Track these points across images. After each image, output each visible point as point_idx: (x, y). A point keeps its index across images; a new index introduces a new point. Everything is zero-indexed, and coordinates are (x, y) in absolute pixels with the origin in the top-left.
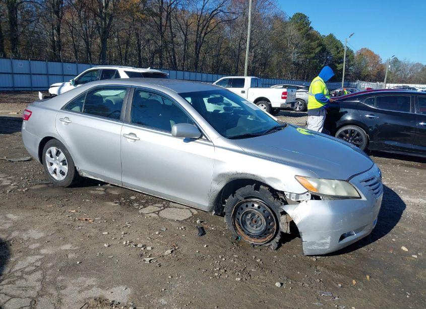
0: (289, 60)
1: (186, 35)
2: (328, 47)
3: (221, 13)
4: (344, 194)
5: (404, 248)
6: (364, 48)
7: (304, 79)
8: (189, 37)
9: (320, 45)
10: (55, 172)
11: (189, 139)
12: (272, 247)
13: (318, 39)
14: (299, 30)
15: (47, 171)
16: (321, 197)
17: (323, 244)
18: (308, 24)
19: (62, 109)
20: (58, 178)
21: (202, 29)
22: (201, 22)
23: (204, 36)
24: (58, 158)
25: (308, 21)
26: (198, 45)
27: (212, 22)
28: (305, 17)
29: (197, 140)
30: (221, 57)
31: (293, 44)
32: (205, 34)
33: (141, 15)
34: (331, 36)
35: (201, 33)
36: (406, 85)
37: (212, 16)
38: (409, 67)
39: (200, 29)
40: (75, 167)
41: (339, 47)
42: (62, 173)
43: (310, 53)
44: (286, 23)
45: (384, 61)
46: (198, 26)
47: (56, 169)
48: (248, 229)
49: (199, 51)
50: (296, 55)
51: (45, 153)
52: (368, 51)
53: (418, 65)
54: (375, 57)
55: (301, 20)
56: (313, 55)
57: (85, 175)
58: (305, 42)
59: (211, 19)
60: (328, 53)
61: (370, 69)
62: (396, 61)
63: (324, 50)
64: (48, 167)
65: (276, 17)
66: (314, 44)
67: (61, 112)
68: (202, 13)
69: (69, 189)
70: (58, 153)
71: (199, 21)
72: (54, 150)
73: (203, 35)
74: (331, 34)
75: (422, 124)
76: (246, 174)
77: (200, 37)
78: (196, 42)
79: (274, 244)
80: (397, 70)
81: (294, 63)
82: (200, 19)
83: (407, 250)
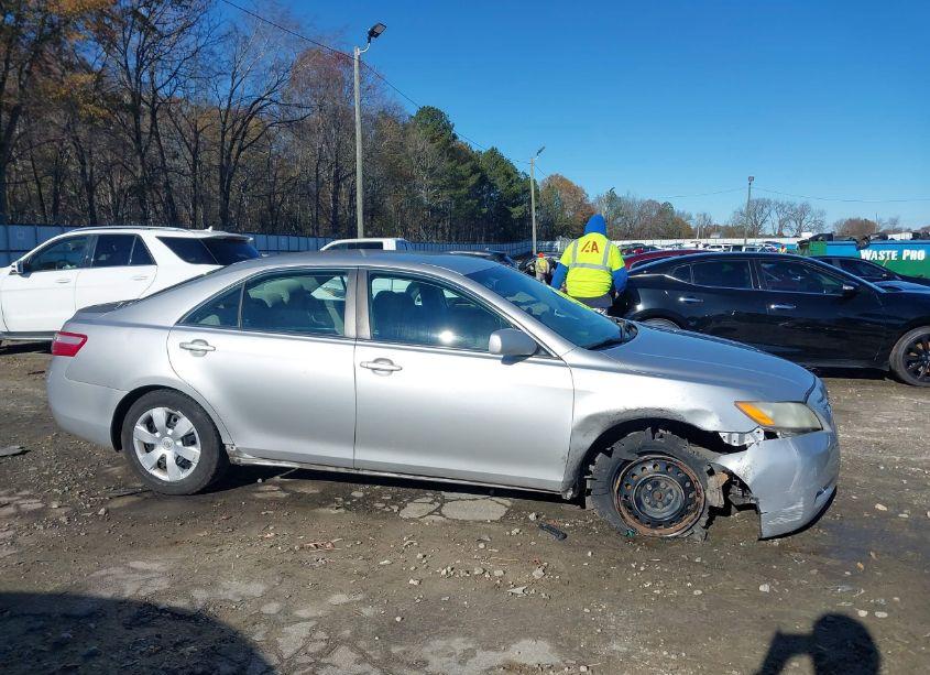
0: (420, 201)
1: (195, 153)
2: (490, 175)
3: (273, 105)
4: (807, 424)
5: (880, 507)
6: (554, 174)
7: (450, 239)
8: (203, 156)
9: (475, 170)
10: (161, 465)
11: (511, 357)
12: (696, 537)
13: (470, 158)
14: (433, 140)
15: (136, 467)
16: (778, 434)
17: (793, 512)
18: (448, 127)
19: (178, 322)
20: (173, 475)
21: (233, 140)
22: (228, 125)
23: (238, 154)
24: (170, 432)
25: (448, 122)
26: (226, 173)
27: (253, 122)
28: (441, 114)
29: (530, 359)
30: (279, 198)
31: (424, 169)
32: (241, 149)
33: (98, 110)
34: (493, 152)
35: (231, 148)
36: (636, 242)
37: (252, 113)
38: (637, 208)
39: (229, 137)
40: (222, 446)
41: (510, 174)
42: (183, 463)
43: (458, 187)
44: (406, 127)
45: (591, 199)
46: (224, 133)
47: (163, 458)
48: (646, 512)
49: (228, 187)
50: (431, 192)
51: (133, 424)
52: (562, 180)
53: (652, 203)
54: (575, 191)
55: (434, 120)
56: (464, 191)
57: (247, 459)
58: (446, 165)
59: (250, 118)
60: (492, 187)
61: (569, 214)
62: (612, 198)
63: (483, 180)
64: (141, 456)
65: (384, 114)
66: (464, 169)
67: (176, 329)
68: (229, 105)
69: (201, 497)
70: (171, 421)
71: (224, 123)
72: (159, 414)
73: (234, 152)
74: (493, 149)
75: (773, 307)
76: (646, 409)
77: (228, 158)
78: (221, 167)
79: (698, 531)
80: (618, 214)
81: (429, 208)
82: (226, 117)
83: (885, 509)
